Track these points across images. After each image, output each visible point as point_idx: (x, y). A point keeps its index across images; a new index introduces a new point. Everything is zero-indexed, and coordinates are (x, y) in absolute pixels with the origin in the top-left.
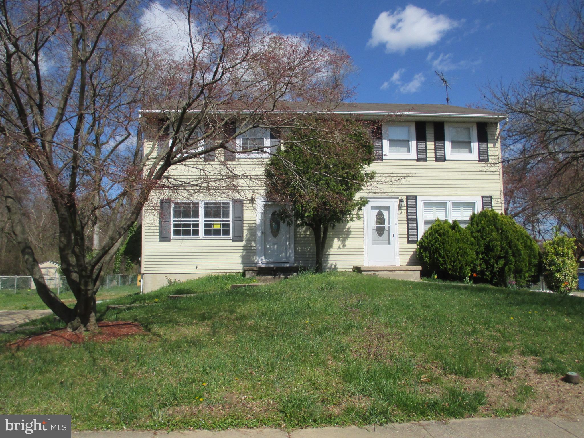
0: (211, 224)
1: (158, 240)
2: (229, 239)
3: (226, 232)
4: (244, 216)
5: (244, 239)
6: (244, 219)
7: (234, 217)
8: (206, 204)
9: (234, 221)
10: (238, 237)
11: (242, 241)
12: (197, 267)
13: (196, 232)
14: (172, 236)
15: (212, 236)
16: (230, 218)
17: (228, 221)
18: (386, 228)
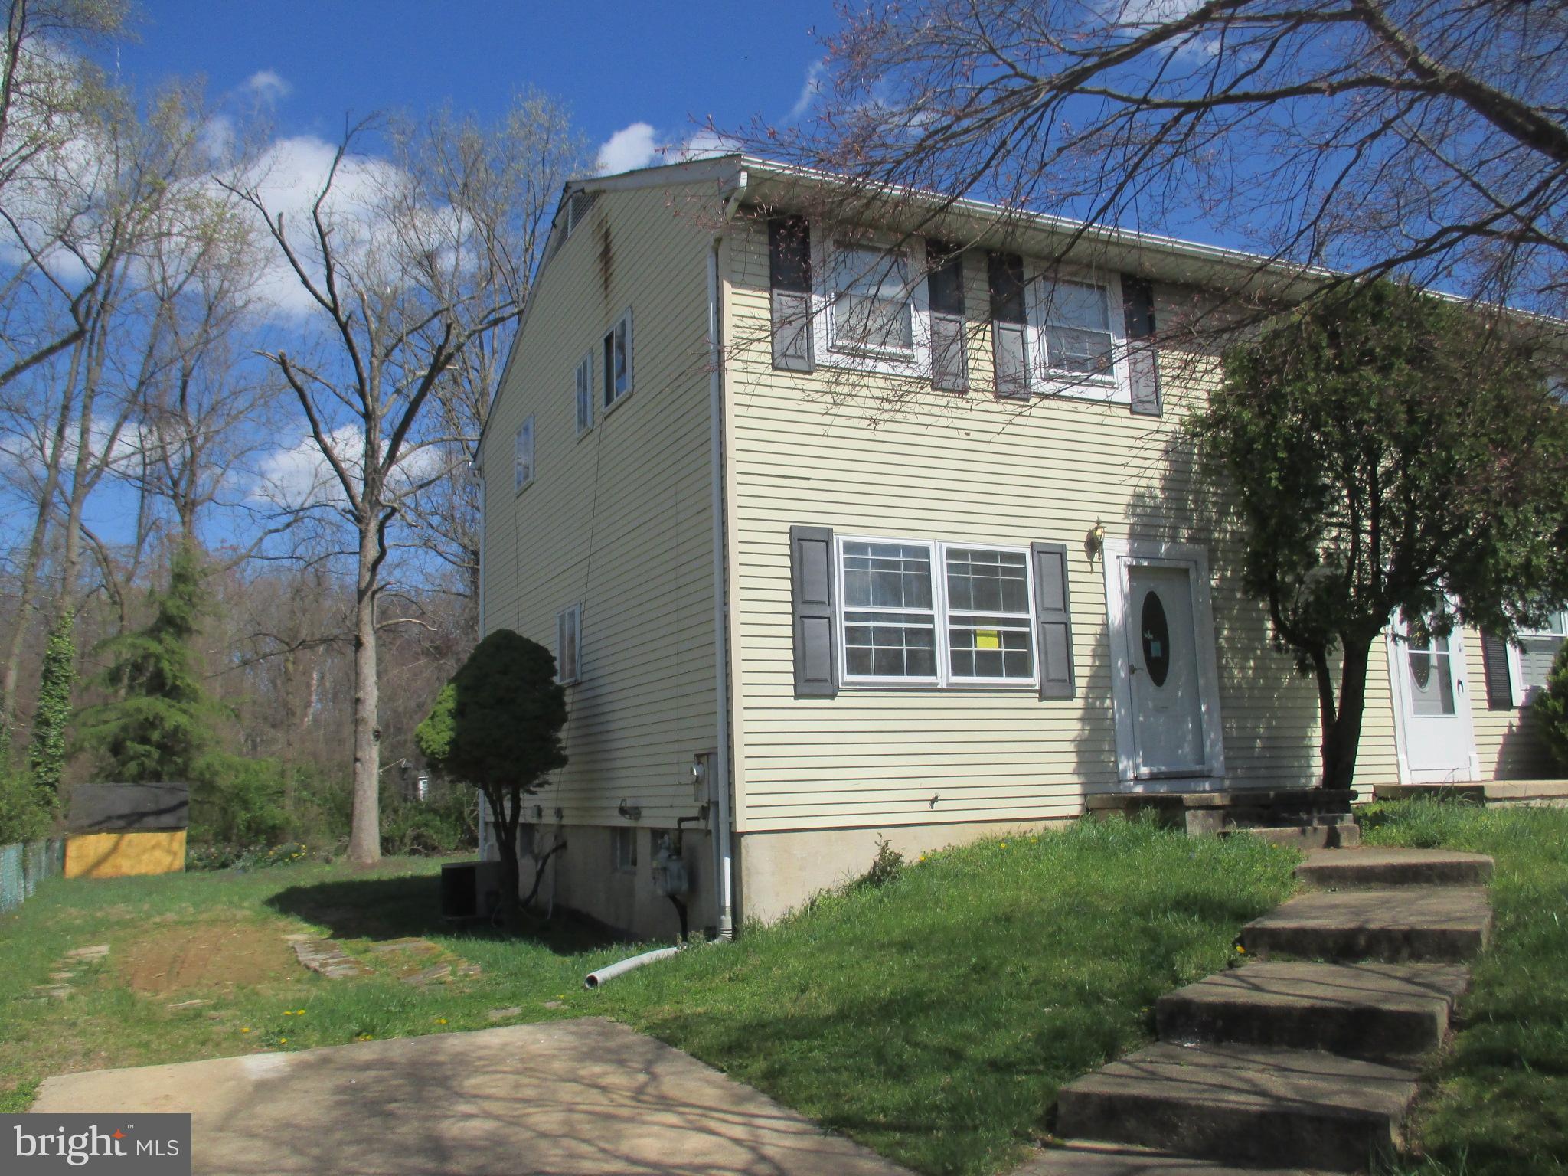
0: (968, 633)
1: (791, 691)
2: (1027, 689)
3: (1020, 666)
4: (1073, 608)
5: (1079, 692)
6: (1074, 618)
7: (1042, 608)
8: (952, 554)
9: (1042, 624)
10: (1058, 686)
11: (1071, 697)
12: (935, 800)
13: (924, 664)
14: (844, 677)
15: (975, 679)
16: (1031, 615)
17: (1026, 622)
18: (1434, 662)
